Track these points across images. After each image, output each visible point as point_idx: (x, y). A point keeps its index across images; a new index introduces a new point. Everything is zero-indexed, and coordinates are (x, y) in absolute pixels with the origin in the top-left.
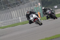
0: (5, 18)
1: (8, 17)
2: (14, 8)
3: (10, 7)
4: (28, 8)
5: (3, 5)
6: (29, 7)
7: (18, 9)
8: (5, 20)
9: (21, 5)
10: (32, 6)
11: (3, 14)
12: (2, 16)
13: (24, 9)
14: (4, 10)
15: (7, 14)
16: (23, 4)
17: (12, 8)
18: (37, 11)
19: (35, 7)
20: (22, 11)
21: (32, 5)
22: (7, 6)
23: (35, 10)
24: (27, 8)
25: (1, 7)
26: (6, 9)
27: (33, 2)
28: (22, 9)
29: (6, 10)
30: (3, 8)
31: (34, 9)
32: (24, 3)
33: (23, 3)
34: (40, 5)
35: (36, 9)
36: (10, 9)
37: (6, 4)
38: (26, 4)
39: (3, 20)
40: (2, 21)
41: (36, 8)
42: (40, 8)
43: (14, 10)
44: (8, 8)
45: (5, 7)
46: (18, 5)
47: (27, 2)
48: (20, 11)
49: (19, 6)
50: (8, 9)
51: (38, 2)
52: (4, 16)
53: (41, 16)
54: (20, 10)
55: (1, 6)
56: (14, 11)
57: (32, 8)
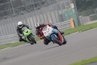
2: (31, 12)
3: (25, 11)
4: (55, 13)
5: (13, 9)
6: (56, 11)
7: (38, 15)
9: (43, 8)
10: (60, 9)
13: (48, 14)
14: (16, 16)
16: (46, 6)
17: (29, 12)
18: (69, 16)
19: (66, 10)
21: (61, 7)
22: (20, 9)
23: (66, 15)
24: (53, 12)
25: (11, 12)
26: (18, 14)
27: (61, 2)
28: (45, 14)
29: (19, 16)
30: (13, 13)
31: (64, 15)
32: (48, 5)
33: (45, 5)
34: (73, 7)
35: (68, 14)
36: (25, 15)
37: (19, 7)
38: (51, 5)
40: (12, 34)
41: (67, 12)
42: (74, 11)
43: (31, 16)
44: (22, 12)
45: (17, 11)
46: (38, 7)
47: (52, 3)
48: (42, 18)
49: (39, 9)
50: (22, 14)
51: (70, 3)
53: (76, 25)
54: (41, 15)
55: (11, 9)
56: (31, 18)
57: (60, 12)
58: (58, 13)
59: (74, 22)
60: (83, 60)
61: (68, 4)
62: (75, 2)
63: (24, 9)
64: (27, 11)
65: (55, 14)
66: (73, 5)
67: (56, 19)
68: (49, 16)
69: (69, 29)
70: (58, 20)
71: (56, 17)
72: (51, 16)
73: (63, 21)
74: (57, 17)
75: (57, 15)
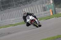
0: (17, 15)
1: (19, 14)
2: (26, 5)
3: (22, 4)
4: (40, 6)
5: (14, 3)
6: (41, 5)
7: (30, 7)
8: (16, 17)
9: (33, 3)
10: (43, 4)
11: (14, 12)
12: (14, 13)
13: (36, 6)
14: (16, 7)
15: (18, 11)
16: (35, 1)
17: (24, 5)
18: (49, 8)
19: (47, 4)
20: (34, 8)
22: (18, 3)
23: (47, 7)
25: (13, 5)
26: (17, 6)
28: (34, 7)
30: (14, 5)
34: (52, 2)
36: (22, 6)
37: (18, 2)
38: (38, 1)
39: (15, 18)
40: (13, 18)
41: (48, 5)
42: (52, 5)
43: (25, 8)
44: (20, 5)
45: (16, 4)
46: (30, 2)
48: (32, 8)
49: (30, 3)
50: (20, 6)
52: (15, 13)
53: (53, 13)
54: (32, 7)
55: (13, 3)
56: (25, 9)
57: (44, 5)
58: (42, 6)
59: (52, 12)
60: (58, 35)
61: (49, 0)
63: (21, 3)
64: (23, 4)
65: (41, 7)
67: (41, 10)
68: (36, 7)
69: (49, 16)
70: (42, 10)
71: (41, 8)
72: (38, 8)
73: (45, 11)
74: (42, 9)
75: (42, 7)
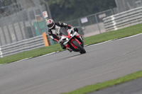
4: (19, 25)
6: (21, 23)
9: (2, 18)
10: (27, 20)
13: (9, 26)
16: (7, 15)
18: (41, 30)
19: (36, 20)
20: (6, 30)
21: (29, 17)
23: (36, 28)
24: (17, 23)
27: (29, 10)
28: (5, 27)
32: (10, 13)
33: (5, 13)
35: (38, 27)
38: (15, 14)
41: (38, 23)
47: (15, 11)
51: (41, 10)
57: (28, 24)
58: (25, 25)
61: (39, 12)
62: (48, 9)
65: (20, 27)
66: (46, 13)
67: (22, 34)
68: (10, 29)
69: (41, 48)
70: (24, 34)
71: (21, 31)
72: (14, 30)
73: (32, 36)
74: (23, 31)
75: (23, 28)
